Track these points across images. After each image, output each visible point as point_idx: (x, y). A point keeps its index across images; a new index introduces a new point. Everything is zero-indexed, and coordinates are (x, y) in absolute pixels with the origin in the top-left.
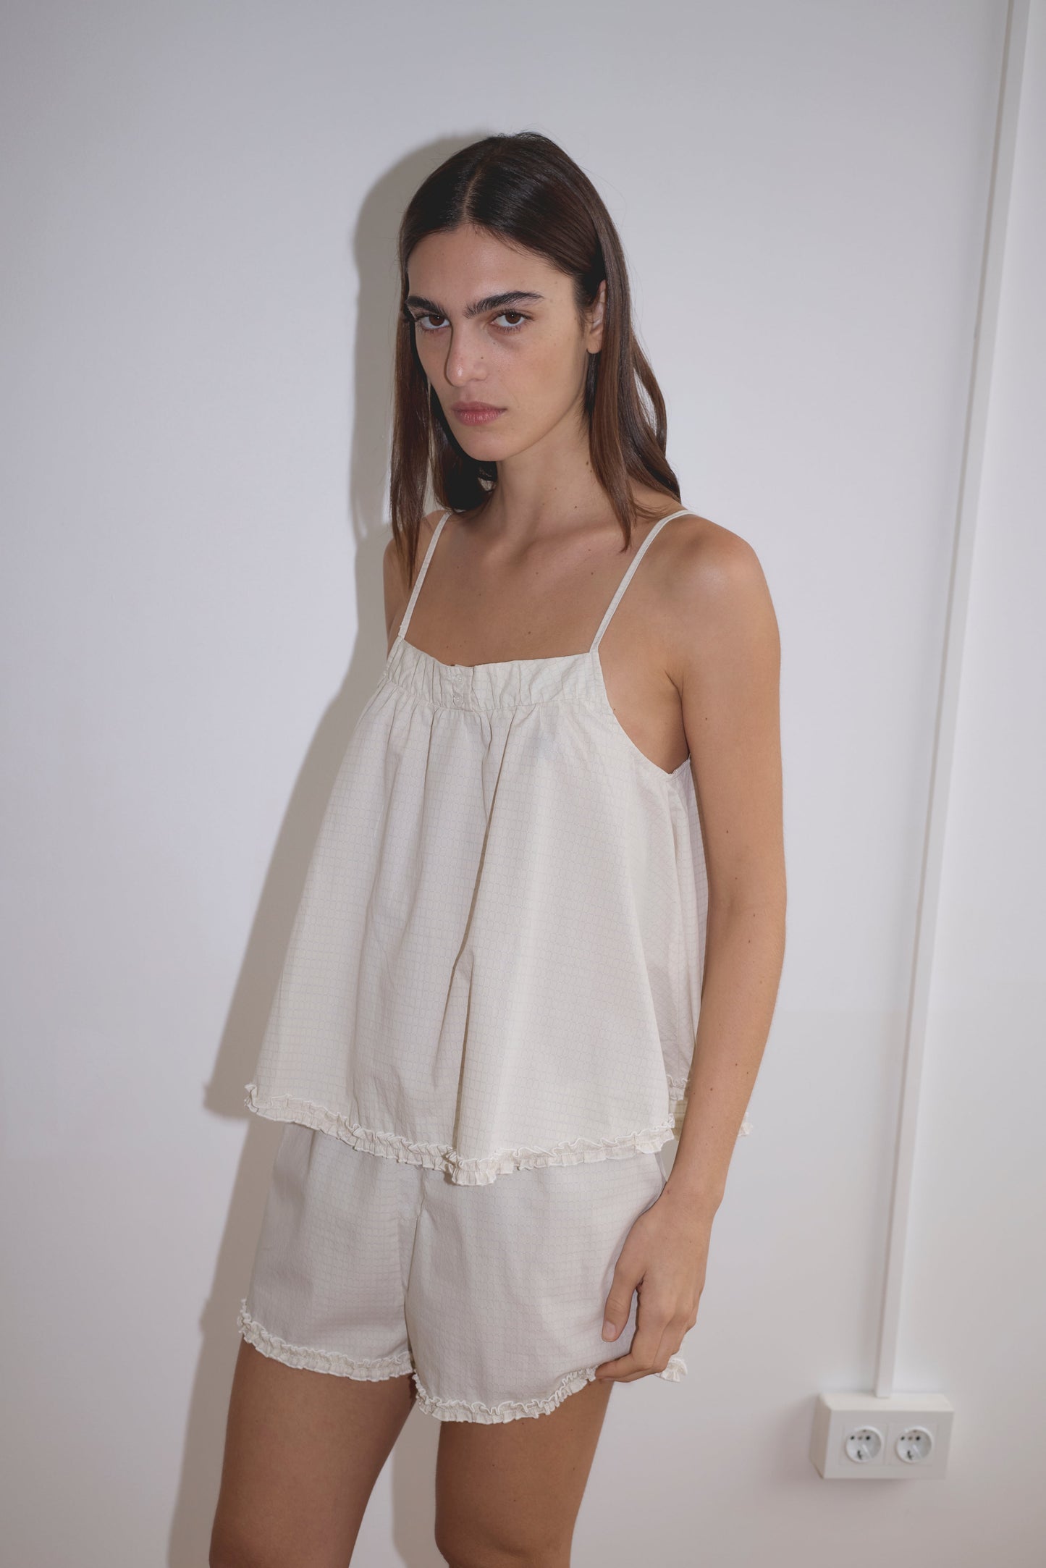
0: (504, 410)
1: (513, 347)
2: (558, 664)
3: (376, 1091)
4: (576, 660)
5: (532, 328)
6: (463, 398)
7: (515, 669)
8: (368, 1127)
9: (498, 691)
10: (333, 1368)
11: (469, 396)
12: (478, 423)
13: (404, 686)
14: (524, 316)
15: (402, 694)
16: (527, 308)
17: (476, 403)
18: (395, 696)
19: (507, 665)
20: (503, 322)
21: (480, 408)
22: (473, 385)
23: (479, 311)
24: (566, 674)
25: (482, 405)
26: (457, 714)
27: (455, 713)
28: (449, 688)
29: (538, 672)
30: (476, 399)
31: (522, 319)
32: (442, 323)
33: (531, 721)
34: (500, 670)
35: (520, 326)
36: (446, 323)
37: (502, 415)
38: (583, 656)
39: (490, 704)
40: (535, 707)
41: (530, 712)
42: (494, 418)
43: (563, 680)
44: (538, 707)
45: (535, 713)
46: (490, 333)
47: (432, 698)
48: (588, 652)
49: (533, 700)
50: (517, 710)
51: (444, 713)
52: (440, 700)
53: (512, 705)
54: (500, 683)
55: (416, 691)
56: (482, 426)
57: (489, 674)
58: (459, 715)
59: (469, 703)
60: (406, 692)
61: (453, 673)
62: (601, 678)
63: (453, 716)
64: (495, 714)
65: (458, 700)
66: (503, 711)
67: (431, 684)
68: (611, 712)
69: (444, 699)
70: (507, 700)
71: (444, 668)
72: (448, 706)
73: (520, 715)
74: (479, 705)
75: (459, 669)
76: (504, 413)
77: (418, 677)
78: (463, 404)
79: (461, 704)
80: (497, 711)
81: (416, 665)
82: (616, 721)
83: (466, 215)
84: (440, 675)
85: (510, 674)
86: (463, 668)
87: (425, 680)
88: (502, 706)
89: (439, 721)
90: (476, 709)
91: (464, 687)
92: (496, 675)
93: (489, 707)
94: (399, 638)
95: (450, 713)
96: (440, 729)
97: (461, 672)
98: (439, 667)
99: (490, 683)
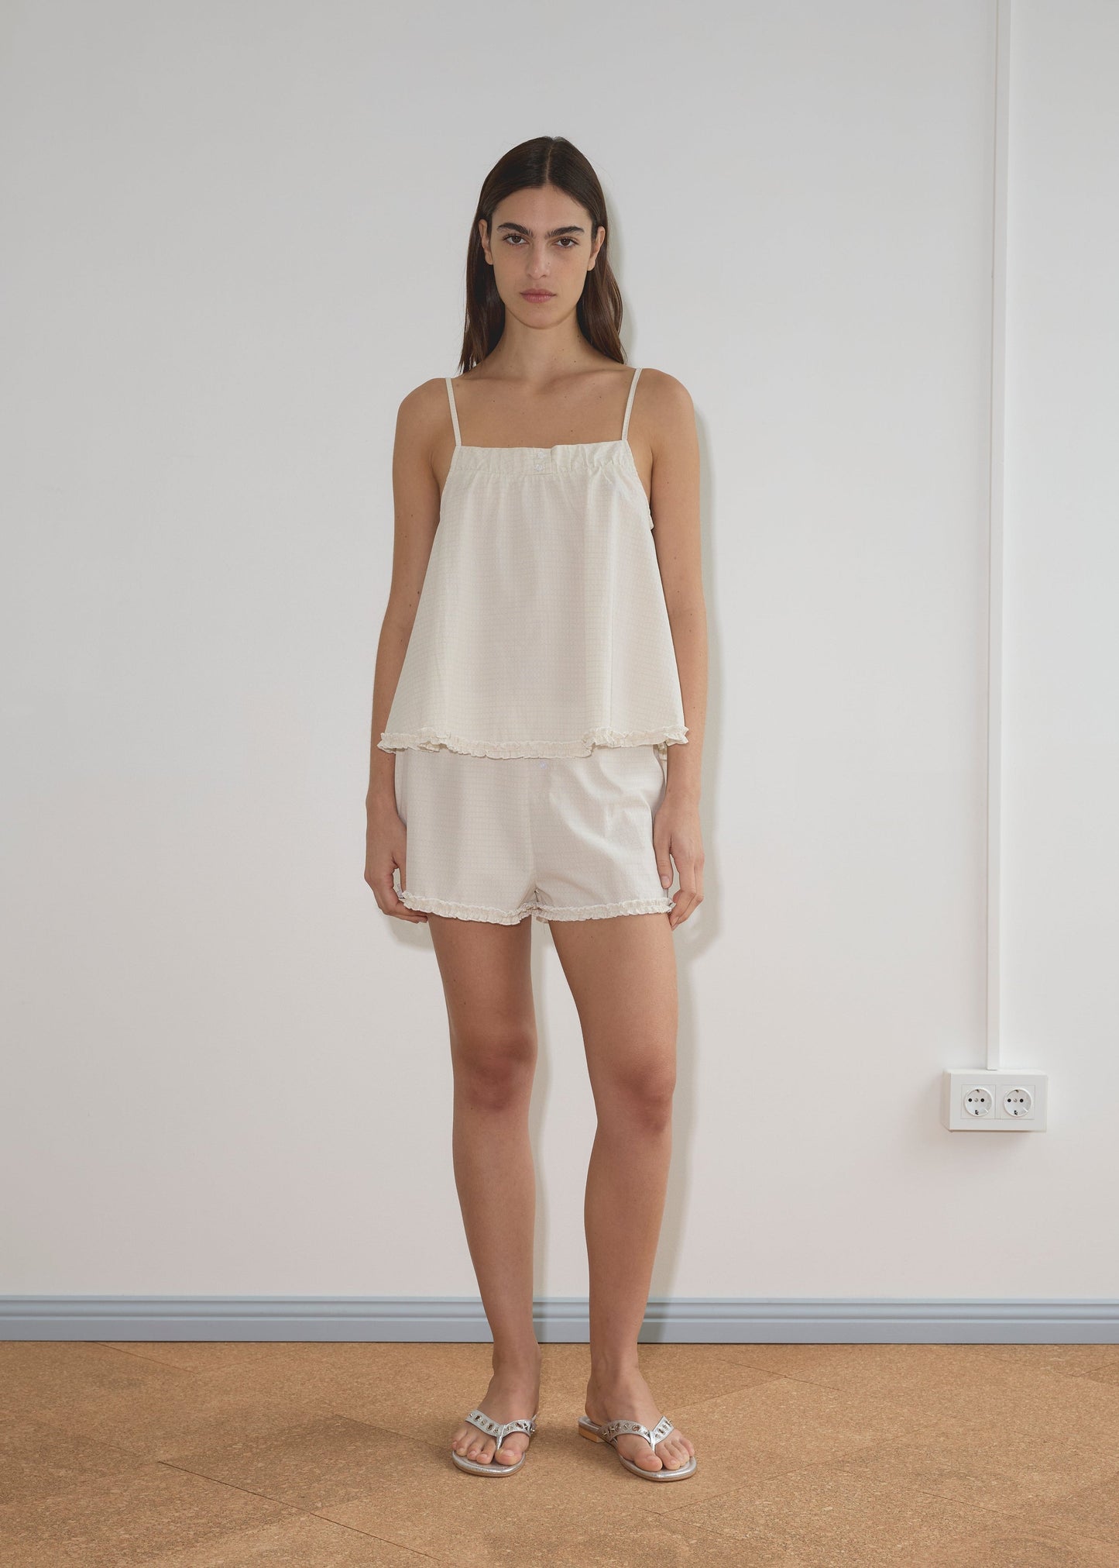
0: (555, 295)
1: (565, 259)
2: (605, 446)
4: (615, 444)
5: (576, 249)
6: (534, 286)
7: (580, 449)
11: (538, 285)
12: (541, 301)
13: (482, 469)
14: (573, 241)
15: (483, 474)
16: (578, 238)
17: (542, 290)
18: (477, 476)
19: (574, 446)
20: (560, 243)
21: (544, 293)
22: (543, 279)
23: (549, 236)
24: (612, 450)
25: (546, 291)
26: (537, 478)
27: (535, 477)
28: (529, 462)
29: (593, 452)
30: (542, 288)
31: (571, 243)
32: (519, 241)
33: (598, 476)
34: (571, 448)
35: (570, 247)
36: (522, 241)
37: (553, 299)
38: (618, 442)
39: (564, 469)
40: (598, 468)
41: (595, 473)
42: (547, 300)
43: (609, 458)
44: (600, 469)
45: (599, 473)
46: (552, 251)
47: (509, 472)
48: (621, 439)
49: (595, 465)
50: (585, 470)
51: (526, 479)
52: (520, 470)
53: (579, 468)
54: (570, 457)
55: (494, 470)
56: (541, 304)
57: (564, 451)
58: (539, 478)
59: (549, 469)
60: (486, 473)
61: (535, 452)
62: (631, 455)
63: (533, 479)
64: (570, 475)
65: (539, 468)
66: (575, 471)
67: (509, 463)
68: (636, 474)
69: (524, 470)
70: (576, 466)
71: (526, 450)
72: (528, 474)
73: (589, 473)
74: (556, 470)
75: (539, 449)
76: (554, 297)
77: (494, 463)
78: (534, 290)
79: (542, 471)
80: (571, 472)
81: (489, 456)
82: (639, 479)
83: (547, 180)
84: (522, 456)
85: (577, 451)
86: (543, 449)
87: (501, 464)
88: (574, 469)
89: (522, 484)
90: (554, 473)
91: (544, 460)
92: (569, 452)
93: (563, 471)
94: (457, 446)
95: (531, 478)
96: (527, 488)
97: (541, 451)
98: (522, 451)
99: (564, 456)
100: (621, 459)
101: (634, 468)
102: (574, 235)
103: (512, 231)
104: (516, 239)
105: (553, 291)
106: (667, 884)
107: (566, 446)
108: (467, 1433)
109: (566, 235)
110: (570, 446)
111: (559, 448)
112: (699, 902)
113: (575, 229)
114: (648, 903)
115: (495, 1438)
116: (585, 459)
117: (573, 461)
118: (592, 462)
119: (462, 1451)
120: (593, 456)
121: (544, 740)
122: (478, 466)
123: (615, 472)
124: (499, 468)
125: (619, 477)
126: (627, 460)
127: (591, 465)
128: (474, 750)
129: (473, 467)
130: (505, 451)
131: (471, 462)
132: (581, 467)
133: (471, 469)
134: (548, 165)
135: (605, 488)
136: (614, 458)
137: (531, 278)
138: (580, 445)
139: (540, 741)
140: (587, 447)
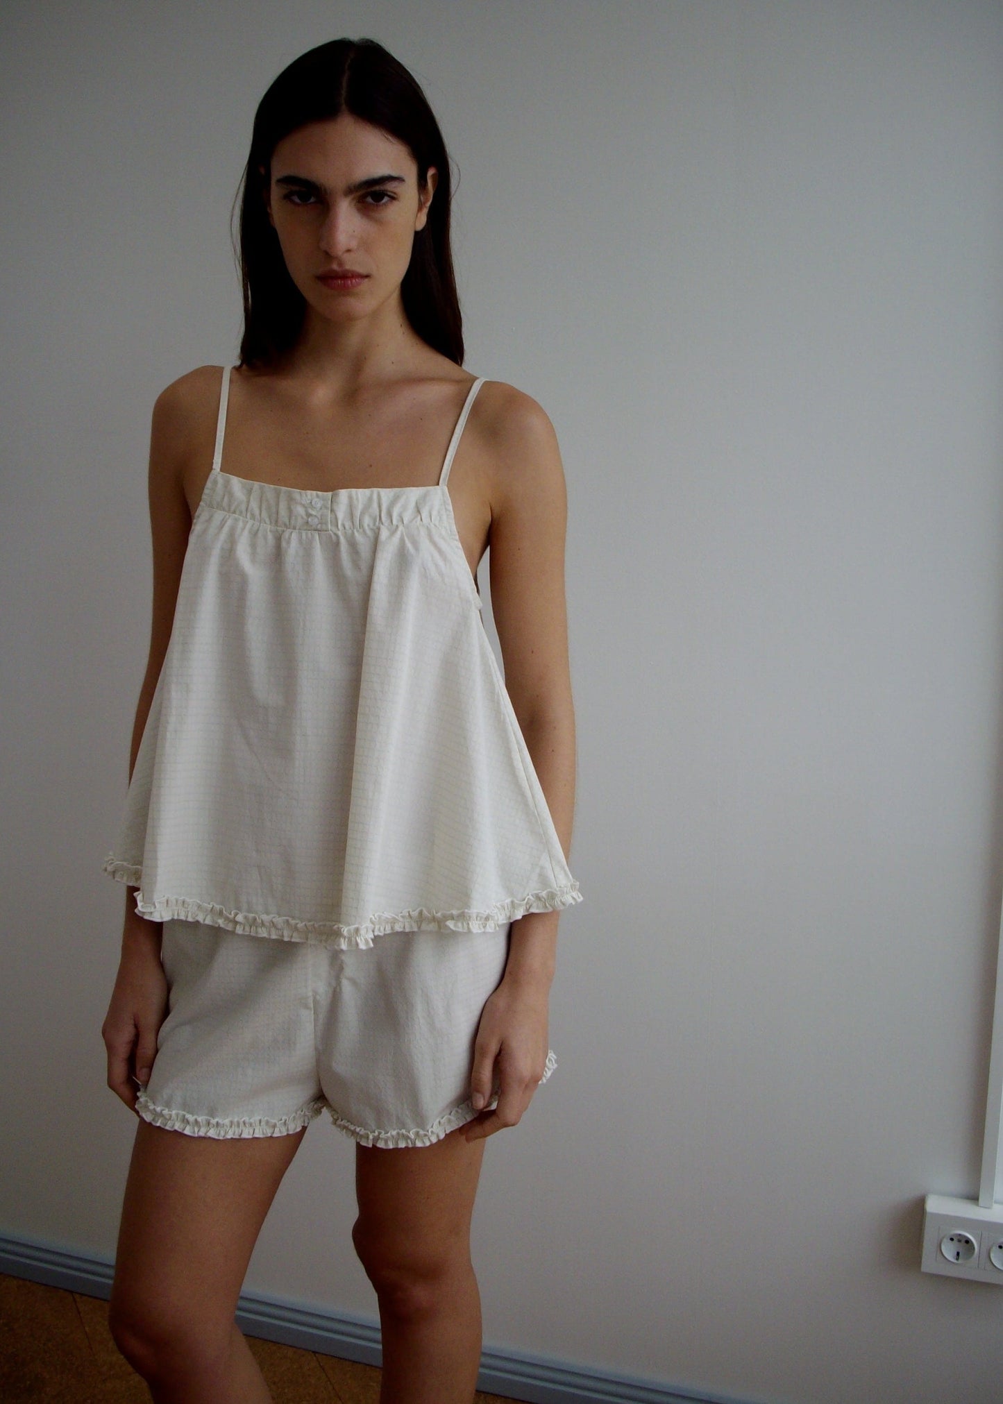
0: (367, 276)
1: (379, 222)
2: (414, 493)
3: (259, 878)
4: (428, 491)
5: (395, 205)
6: (335, 267)
7: (375, 497)
8: (249, 911)
9: (357, 514)
10: (257, 1131)
11: (341, 264)
12: (347, 287)
13: (238, 512)
14: (389, 196)
15: (236, 520)
16: (395, 190)
17: (347, 270)
18: (229, 523)
19: (367, 491)
20: (369, 200)
21: (350, 275)
22: (348, 255)
23: (357, 191)
24: (421, 502)
25: (354, 272)
26: (310, 535)
27: (307, 534)
28: (300, 510)
29: (396, 499)
30: (348, 267)
31: (386, 199)
32: (309, 200)
33: (396, 539)
34: (361, 495)
35: (384, 204)
36: (312, 200)
37: (365, 283)
38: (432, 488)
39: (348, 525)
40: (397, 528)
41: (393, 533)
42: (359, 284)
44: (401, 528)
45: (399, 533)
46: (359, 210)
47: (274, 522)
48: (438, 484)
49: (395, 522)
50: (379, 529)
51: (293, 535)
52: (288, 523)
53: (371, 526)
54: (360, 507)
55: (253, 517)
56: (346, 291)
57: (350, 498)
58: (313, 536)
59: (326, 524)
60: (241, 518)
61: (309, 497)
62: (451, 508)
63: (304, 536)
64: (356, 534)
65: (314, 522)
66: (364, 531)
67: (274, 510)
68: (457, 537)
69: (293, 522)
70: (367, 521)
71: (296, 493)
72: (297, 527)
73: (384, 534)
74: (337, 526)
75: (315, 492)
76: (366, 280)
77: (254, 505)
78: (334, 271)
79: (318, 525)
80: (358, 531)
81: (249, 492)
82: (460, 546)
83: (344, 107)
84: (291, 499)
85: (370, 499)
86: (319, 493)
87: (264, 507)
88: (363, 526)
89: (288, 542)
90: (334, 529)
91: (321, 508)
92: (357, 499)
93: (347, 527)
94: (213, 471)
95: (300, 534)
96: (293, 549)
97: (318, 496)
98: (289, 492)
99: (351, 507)
100: (434, 513)
101: (454, 528)
102: (390, 187)
103: (296, 187)
104: (304, 197)
105: (365, 271)
107: (352, 490)
109: (377, 188)
110: (359, 491)
111: (343, 494)
113: (391, 179)
116: (380, 511)
117: (362, 513)
118: (390, 515)
120: (393, 507)
121: (293, 918)
122: (233, 508)
123: (423, 532)
124: (260, 515)
125: (427, 541)
126: (444, 517)
127: (389, 521)
128: (207, 915)
129: (227, 508)
130: (269, 489)
131: (226, 499)
132: (374, 524)
133: (224, 510)
134: (344, 84)
135: (403, 560)
136: (425, 514)
137: (328, 256)
138: (375, 490)
139: (287, 918)
140: (386, 494)
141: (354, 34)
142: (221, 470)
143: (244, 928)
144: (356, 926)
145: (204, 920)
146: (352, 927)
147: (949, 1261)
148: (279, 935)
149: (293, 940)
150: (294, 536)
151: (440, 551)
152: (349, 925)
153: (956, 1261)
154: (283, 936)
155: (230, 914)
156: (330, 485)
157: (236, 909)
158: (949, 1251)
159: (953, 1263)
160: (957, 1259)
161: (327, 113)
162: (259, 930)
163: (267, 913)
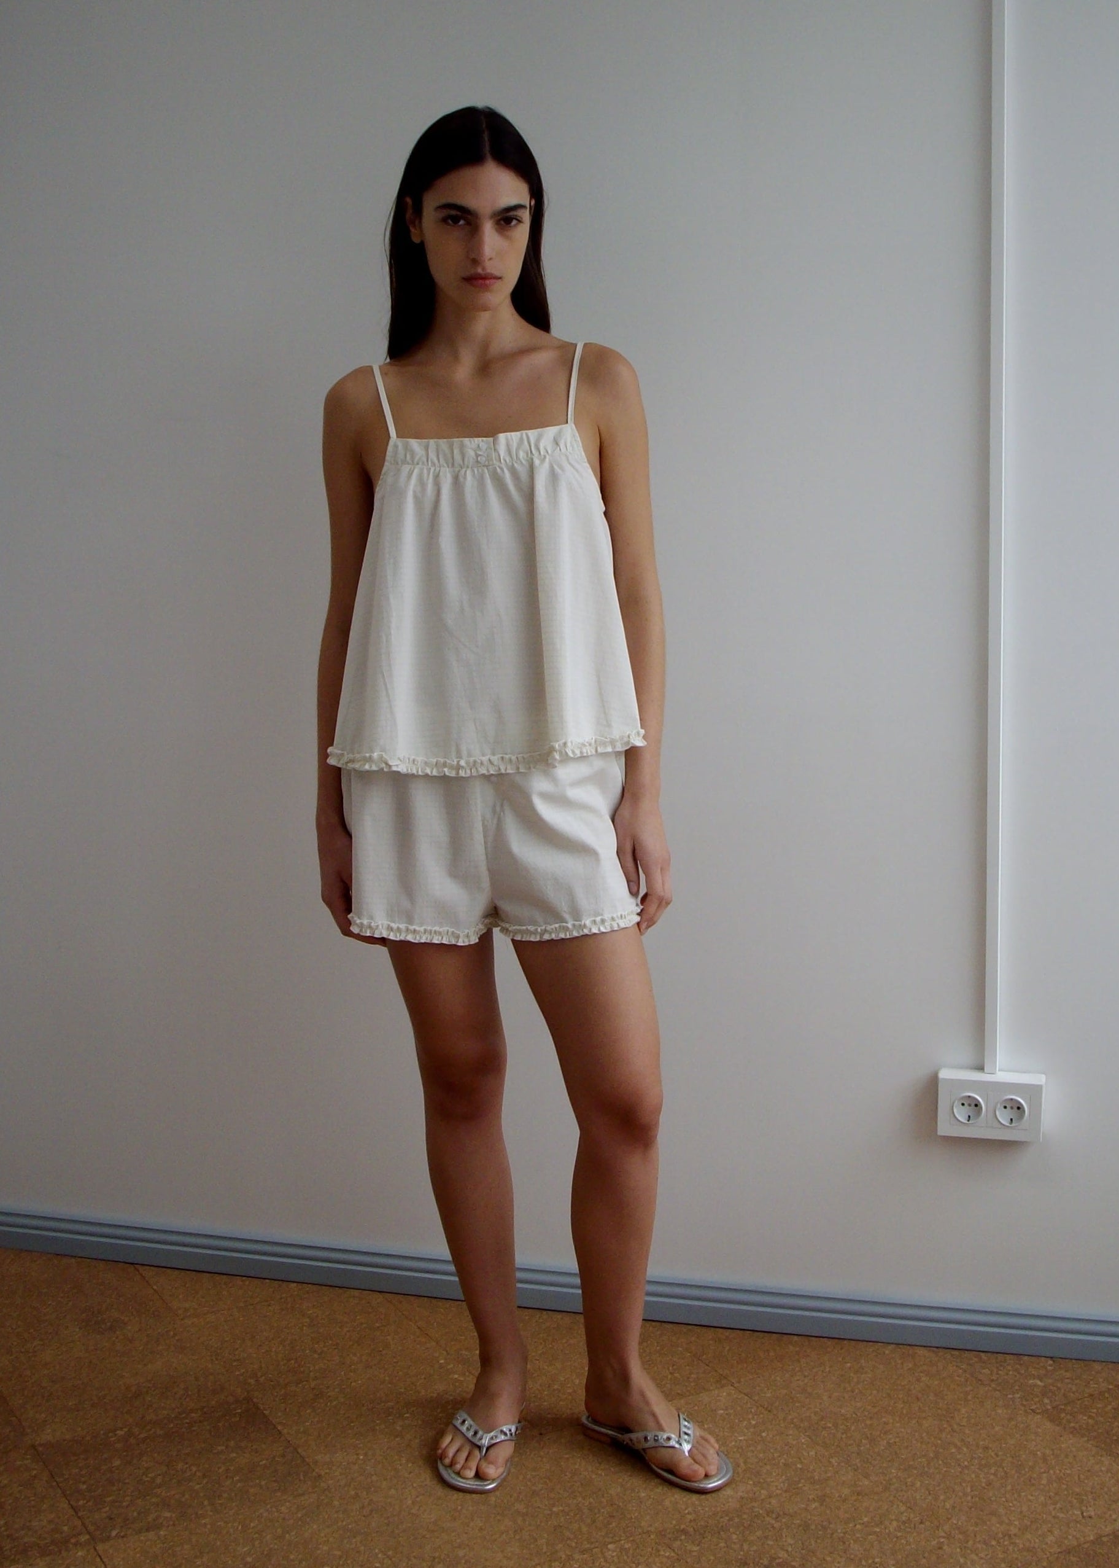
0: (500, 278)
1: (508, 238)
2: (551, 432)
4: (561, 428)
5: (519, 227)
6: (480, 270)
7: (524, 436)
9: (514, 451)
10: (444, 939)
11: (484, 269)
12: (485, 285)
13: (420, 463)
14: (517, 219)
15: (421, 469)
16: (519, 215)
17: (489, 273)
18: (415, 472)
19: (518, 433)
20: (505, 222)
21: (489, 277)
22: (489, 263)
23: (496, 216)
25: (492, 274)
26: (480, 470)
27: (478, 470)
28: (470, 453)
29: (539, 440)
30: (488, 271)
31: (514, 222)
33: (546, 465)
34: (514, 436)
35: (513, 227)
36: (462, 222)
37: (499, 282)
38: (564, 426)
39: (508, 459)
40: (545, 457)
41: (543, 460)
42: (493, 283)
43: (556, 442)
44: (547, 457)
45: (547, 460)
46: (497, 231)
47: (450, 466)
48: (567, 422)
49: (542, 453)
50: (532, 459)
51: (467, 472)
52: (462, 463)
53: (525, 457)
54: (514, 445)
55: (434, 464)
56: (486, 288)
57: (507, 439)
58: (483, 470)
59: (492, 460)
60: (425, 467)
61: (476, 442)
62: (579, 439)
63: (476, 472)
64: (515, 465)
65: (482, 459)
66: (521, 461)
67: (449, 455)
68: (586, 460)
69: (466, 463)
70: (522, 454)
71: (466, 441)
72: (470, 467)
73: (537, 462)
74: (500, 461)
75: (480, 439)
76: (500, 280)
77: (432, 456)
78: (480, 274)
79: (485, 462)
80: (516, 462)
81: (427, 448)
82: (588, 465)
83: (488, 155)
84: (462, 447)
85: (521, 439)
86: (484, 439)
87: (440, 456)
88: (519, 459)
89: (465, 478)
90: (498, 463)
91: (486, 450)
92: (512, 439)
93: (508, 461)
94: (391, 439)
95: (473, 471)
96: (469, 482)
97: (482, 441)
98: (461, 441)
99: (508, 445)
100: (569, 444)
101: (583, 454)
102: (517, 212)
103: (453, 212)
104: (455, 220)
105: (497, 273)
106: (635, 889)
107: (508, 434)
108: (452, 1439)
109: (511, 214)
110: (513, 433)
111: (502, 437)
112: (668, 903)
113: (518, 206)
114: (613, 919)
115: (479, 1448)
116: (530, 446)
117: (518, 450)
118: (538, 450)
119: (447, 1461)
120: (539, 443)
121: (506, 754)
122: (416, 460)
123: (564, 458)
124: (439, 461)
125: (568, 465)
126: (575, 446)
127: (538, 453)
128: (433, 769)
129: (410, 462)
130: (443, 443)
131: (408, 457)
132: (527, 456)
133: (408, 464)
134: (486, 139)
135: (554, 477)
136: (562, 446)
137: (475, 262)
138: (524, 432)
139: (501, 755)
140: (532, 434)
141: (480, 103)
142: (398, 437)
143: (465, 771)
144: (564, 741)
145: (432, 772)
146: (561, 742)
147: (962, 1122)
148: (496, 771)
149: (508, 771)
150: (469, 473)
151: (577, 470)
152: (558, 741)
153: (967, 1122)
154: (500, 769)
155: (454, 761)
156: (491, 432)
157: (457, 758)
158: (961, 1114)
159: (964, 1123)
160: (968, 1121)
161: (476, 159)
162: (480, 769)
163: (483, 755)
